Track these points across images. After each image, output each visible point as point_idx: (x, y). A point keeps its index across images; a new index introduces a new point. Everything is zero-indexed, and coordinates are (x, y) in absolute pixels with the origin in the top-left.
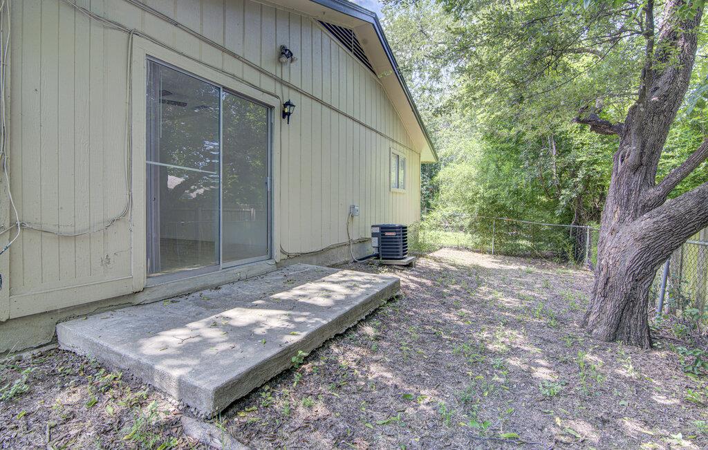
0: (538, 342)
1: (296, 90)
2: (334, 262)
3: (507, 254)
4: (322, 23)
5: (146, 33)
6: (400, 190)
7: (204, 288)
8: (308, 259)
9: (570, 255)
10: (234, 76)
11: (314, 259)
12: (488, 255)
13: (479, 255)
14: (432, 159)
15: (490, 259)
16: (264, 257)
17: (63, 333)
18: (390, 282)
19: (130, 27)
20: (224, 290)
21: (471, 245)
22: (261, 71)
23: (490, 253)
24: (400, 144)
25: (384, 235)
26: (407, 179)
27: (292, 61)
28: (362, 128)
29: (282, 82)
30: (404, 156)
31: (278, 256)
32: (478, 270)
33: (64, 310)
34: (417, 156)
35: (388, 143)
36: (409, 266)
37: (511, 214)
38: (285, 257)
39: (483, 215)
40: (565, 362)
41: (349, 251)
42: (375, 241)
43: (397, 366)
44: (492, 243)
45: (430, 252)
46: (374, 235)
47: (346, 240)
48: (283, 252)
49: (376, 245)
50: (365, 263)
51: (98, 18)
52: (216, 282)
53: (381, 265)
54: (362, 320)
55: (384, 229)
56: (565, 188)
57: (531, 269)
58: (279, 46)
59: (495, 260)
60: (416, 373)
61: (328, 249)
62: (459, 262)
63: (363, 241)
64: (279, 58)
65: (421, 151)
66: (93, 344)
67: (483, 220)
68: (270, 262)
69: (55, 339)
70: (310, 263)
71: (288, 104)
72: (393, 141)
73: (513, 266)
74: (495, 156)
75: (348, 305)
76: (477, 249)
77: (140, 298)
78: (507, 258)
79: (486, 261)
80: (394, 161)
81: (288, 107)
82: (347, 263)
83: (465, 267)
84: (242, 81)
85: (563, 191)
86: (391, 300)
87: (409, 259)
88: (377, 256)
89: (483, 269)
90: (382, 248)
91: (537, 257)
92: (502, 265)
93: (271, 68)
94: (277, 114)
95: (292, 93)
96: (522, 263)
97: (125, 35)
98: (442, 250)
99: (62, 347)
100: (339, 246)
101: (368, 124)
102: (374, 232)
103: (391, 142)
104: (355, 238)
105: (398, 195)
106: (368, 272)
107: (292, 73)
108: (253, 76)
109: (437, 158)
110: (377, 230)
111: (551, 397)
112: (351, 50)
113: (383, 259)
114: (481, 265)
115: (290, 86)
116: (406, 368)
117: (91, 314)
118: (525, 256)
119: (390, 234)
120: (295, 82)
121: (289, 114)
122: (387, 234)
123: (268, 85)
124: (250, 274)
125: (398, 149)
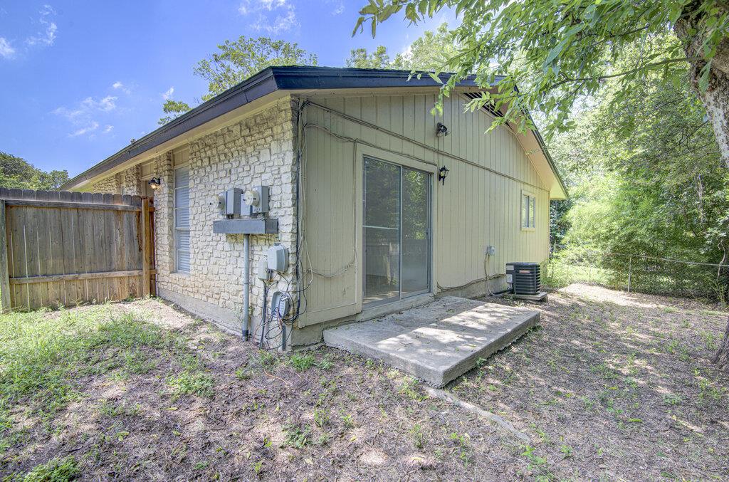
0: (667, 370)
1: (448, 155)
2: (474, 296)
3: (645, 292)
4: (466, 94)
5: (364, 140)
6: (531, 228)
7: (391, 313)
8: (456, 292)
9: (721, 296)
10: (408, 156)
11: (460, 292)
12: (622, 292)
13: (613, 292)
14: (562, 196)
15: (624, 297)
16: (425, 291)
17: (329, 336)
18: (533, 315)
19: (354, 137)
20: (406, 314)
21: (605, 281)
22: (425, 147)
23: (625, 290)
24: (531, 185)
25: (518, 272)
26: (537, 217)
27: (446, 134)
28: (498, 177)
29: (438, 152)
30: (534, 196)
31: (435, 290)
32: (612, 307)
33: (326, 322)
34: (547, 193)
35: (519, 186)
36: (543, 300)
37: (650, 251)
38: (440, 290)
39: (618, 252)
40: (690, 386)
41: (486, 286)
42: (510, 278)
43: (546, 375)
44: (628, 281)
45: (560, 287)
46: (508, 272)
47: (483, 276)
48: (439, 287)
49: (511, 281)
50: (501, 296)
51: (341, 137)
52: (399, 308)
53: (515, 299)
54: (514, 342)
55: (518, 267)
56: (713, 227)
57: (671, 308)
58: (436, 123)
59: (630, 298)
60: (563, 380)
61: (470, 284)
62: (591, 298)
63: (497, 277)
64: (437, 133)
65: (550, 188)
66: (353, 343)
67: (618, 257)
68: (430, 294)
69: (323, 340)
70: (457, 296)
71: (443, 169)
72: (524, 183)
73: (650, 304)
74: (632, 193)
75: (503, 330)
76: (612, 286)
77: (360, 317)
78: (644, 296)
79: (621, 299)
80: (524, 202)
81: (444, 171)
82: (484, 296)
83: (597, 304)
84: (413, 158)
85: (710, 230)
86: (534, 329)
87: (541, 294)
88: (512, 292)
89: (617, 307)
90: (517, 284)
91: (679, 296)
92: (638, 304)
93: (431, 143)
94: (435, 177)
95: (446, 159)
96: (662, 302)
97: (352, 144)
98: (572, 285)
99: (328, 345)
100: (478, 282)
101: (503, 172)
102: (509, 269)
103: (522, 185)
104: (491, 274)
105: (528, 234)
106: (505, 304)
107: (446, 143)
108: (420, 153)
109: (567, 194)
110: (512, 268)
111: (672, 405)
112: (488, 110)
113: (517, 293)
114: (616, 302)
115: (444, 154)
116: (554, 377)
117: (337, 326)
118: (666, 295)
119: (525, 271)
120: (447, 150)
121: (444, 177)
122: (521, 271)
123: (430, 156)
124: (419, 303)
125: (528, 190)
